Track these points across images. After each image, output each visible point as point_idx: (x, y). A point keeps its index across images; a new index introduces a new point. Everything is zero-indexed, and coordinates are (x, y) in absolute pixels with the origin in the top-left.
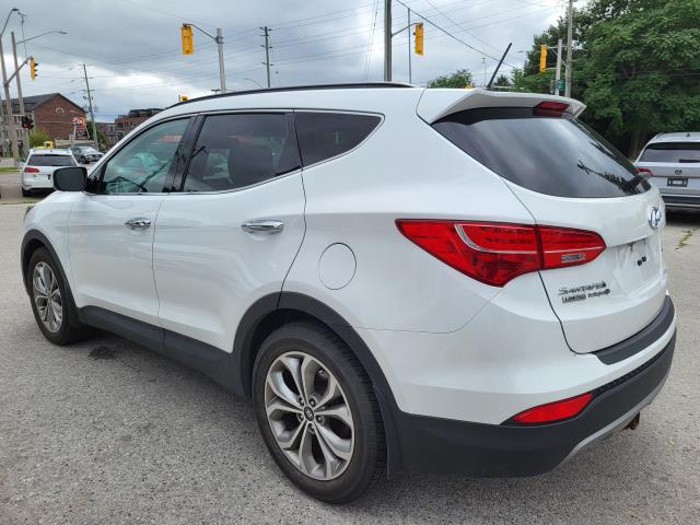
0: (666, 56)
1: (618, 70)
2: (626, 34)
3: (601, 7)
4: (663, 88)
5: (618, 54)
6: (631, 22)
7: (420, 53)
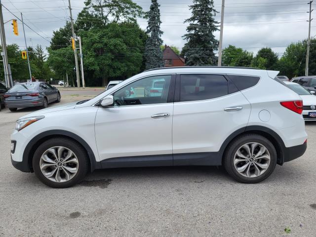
1: (95, 51)
2: (96, 37)
3: (81, 23)
4: (112, 59)
5: (95, 45)
6: (97, 32)
7: (17, 34)
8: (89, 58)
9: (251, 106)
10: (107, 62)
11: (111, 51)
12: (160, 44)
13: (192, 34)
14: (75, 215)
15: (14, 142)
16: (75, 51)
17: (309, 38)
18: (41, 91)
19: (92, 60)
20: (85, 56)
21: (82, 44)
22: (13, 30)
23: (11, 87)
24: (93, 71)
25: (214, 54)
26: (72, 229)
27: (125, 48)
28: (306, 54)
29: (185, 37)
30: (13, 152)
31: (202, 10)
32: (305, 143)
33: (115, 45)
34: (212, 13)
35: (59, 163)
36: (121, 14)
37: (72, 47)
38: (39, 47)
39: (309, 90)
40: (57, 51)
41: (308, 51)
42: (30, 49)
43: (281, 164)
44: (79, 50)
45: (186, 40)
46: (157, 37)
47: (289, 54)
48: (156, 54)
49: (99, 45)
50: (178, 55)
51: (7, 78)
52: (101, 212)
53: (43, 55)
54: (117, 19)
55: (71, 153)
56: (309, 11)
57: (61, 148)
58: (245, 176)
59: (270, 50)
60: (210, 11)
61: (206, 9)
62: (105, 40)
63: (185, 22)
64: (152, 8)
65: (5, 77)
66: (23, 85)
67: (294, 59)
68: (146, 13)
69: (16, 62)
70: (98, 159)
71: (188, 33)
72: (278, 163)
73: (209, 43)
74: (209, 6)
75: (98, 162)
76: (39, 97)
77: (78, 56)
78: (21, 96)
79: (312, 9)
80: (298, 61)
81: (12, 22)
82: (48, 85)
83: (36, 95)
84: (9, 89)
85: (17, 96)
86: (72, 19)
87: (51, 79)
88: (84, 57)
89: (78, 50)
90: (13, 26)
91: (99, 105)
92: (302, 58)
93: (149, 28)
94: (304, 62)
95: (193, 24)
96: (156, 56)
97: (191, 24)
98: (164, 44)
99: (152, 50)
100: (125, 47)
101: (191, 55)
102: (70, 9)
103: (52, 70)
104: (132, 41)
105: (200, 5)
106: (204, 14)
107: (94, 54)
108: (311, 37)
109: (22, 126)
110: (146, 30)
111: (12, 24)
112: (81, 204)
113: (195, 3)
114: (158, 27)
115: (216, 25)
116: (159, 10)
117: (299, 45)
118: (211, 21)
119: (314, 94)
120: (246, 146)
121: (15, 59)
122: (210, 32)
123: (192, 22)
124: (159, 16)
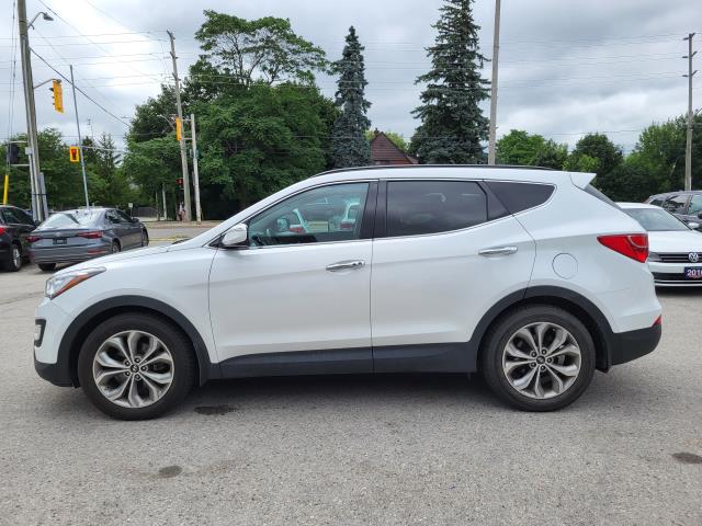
0: (261, 136)
1: (224, 144)
2: (227, 115)
3: (194, 87)
4: (261, 162)
5: (224, 132)
6: (228, 106)
7: (60, 109)
8: (211, 160)
9: (536, 245)
10: (248, 168)
11: (258, 144)
12: (364, 128)
13: (432, 107)
14: (171, 472)
15: (42, 323)
16: (182, 144)
17: (690, 111)
18: (107, 228)
19: (217, 162)
20: (203, 154)
21: (197, 131)
22: (53, 101)
23: (44, 219)
24: (220, 187)
25: (481, 149)
26: (162, 498)
27: (289, 137)
28: (685, 146)
29: (419, 113)
30: (38, 343)
31: (454, 58)
32: (657, 324)
33: (267, 132)
34: (476, 61)
35: (134, 367)
36: (281, 67)
37: (175, 136)
38: (107, 138)
39: (686, 222)
40: (144, 145)
41: (689, 141)
42: (88, 142)
43: (605, 370)
44: (191, 141)
45: (420, 120)
46: (357, 113)
47: (647, 147)
48: (356, 149)
49: (233, 132)
50: (402, 152)
51: (36, 203)
52: (225, 466)
53: (114, 155)
54: (273, 78)
55: (155, 341)
56: (688, 55)
57: (133, 334)
58: (533, 396)
59: (605, 138)
60: (470, 59)
61: (462, 54)
62: (246, 121)
63: (417, 81)
64: (347, 54)
65: (33, 199)
66: (70, 216)
67: (658, 157)
68: (335, 63)
69: (54, 168)
70: (215, 358)
71: (424, 105)
72: (597, 368)
73: (469, 124)
74: (468, 48)
75: (214, 365)
76: (103, 240)
77: (188, 155)
78: (64, 238)
79: (693, 51)
80: (669, 162)
81: (51, 85)
82: (123, 216)
83: (96, 236)
84: (39, 224)
85: (55, 239)
86: (176, 79)
87: (131, 205)
88: (200, 157)
89: (187, 142)
90: (52, 94)
91: (217, 244)
92: (676, 156)
93: (340, 96)
94: (681, 165)
95: (436, 86)
96: (355, 154)
97: (430, 86)
98: (372, 129)
99: (348, 140)
100: (289, 134)
101: (431, 150)
102: (174, 58)
103: (133, 186)
104: (303, 121)
105: (449, 46)
106: (457, 65)
107: (221, 150)
108: (694, 110)
109: (59, 289)
110: (334, 100)
111: (52, 90)
112: (183, 451)
113: (440, 43)
114: (360, 93)
115: (485, 86)
116: (361, 58)
117: (670, 127)
118: (474, 78)
119: (696, 229)
120: (524, 331)
121: (53, 162)
122: (472, 101)
123: (432, 82)
124: (361, 70)
